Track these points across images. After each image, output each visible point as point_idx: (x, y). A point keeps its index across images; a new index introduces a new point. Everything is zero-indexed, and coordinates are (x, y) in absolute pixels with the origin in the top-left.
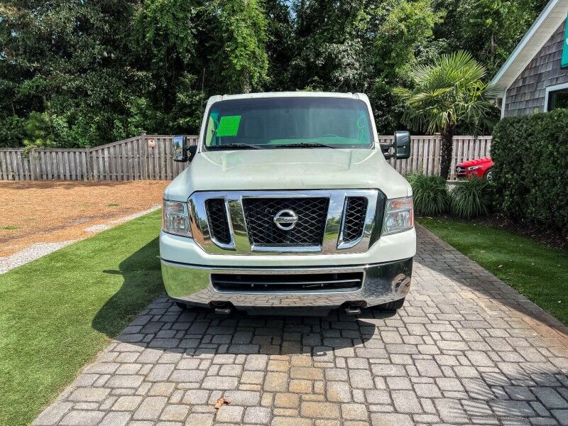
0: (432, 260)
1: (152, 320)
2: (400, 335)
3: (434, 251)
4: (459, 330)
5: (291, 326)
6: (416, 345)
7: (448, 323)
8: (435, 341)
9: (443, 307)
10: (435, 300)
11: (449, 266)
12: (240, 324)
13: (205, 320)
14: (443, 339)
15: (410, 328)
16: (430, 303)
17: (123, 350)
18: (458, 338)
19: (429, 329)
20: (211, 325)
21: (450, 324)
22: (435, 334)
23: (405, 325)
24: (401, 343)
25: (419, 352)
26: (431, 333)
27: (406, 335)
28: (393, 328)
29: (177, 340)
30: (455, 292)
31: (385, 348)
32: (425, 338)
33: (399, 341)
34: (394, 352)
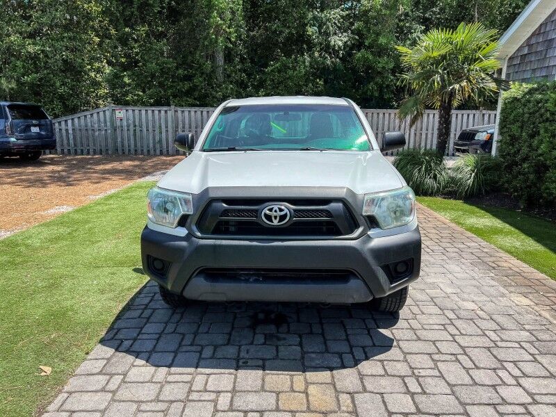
0: (457, 250)
1: (120, 349)
2: (464, 368)
3: (452, 239)
4: (538, 358)
5: (313, 355)
6: (494, 386)
7: (517, 345)
8: (516, 378)
9: (500, 319)
10: (484, 308)
11: (479, 258)
12: (243, 354)
13: (193, 348)
14: (525, 375)
15: (474, 353)
16: (481, 313)
18: (545, 373)
19: (499, 357)
20: (203, 356)
21: (522, 347)
22: (510, 366)
23: (464, 350)
24: (471, 382)
25: (503, 399)
26: (505, 364)
27: (472, 369)
28: (450, 357)
29: (156, 386)
30: (503, 295)
31: (453, 393)
32: (500, 373)
33: (467, 380)
34: (468, 401)
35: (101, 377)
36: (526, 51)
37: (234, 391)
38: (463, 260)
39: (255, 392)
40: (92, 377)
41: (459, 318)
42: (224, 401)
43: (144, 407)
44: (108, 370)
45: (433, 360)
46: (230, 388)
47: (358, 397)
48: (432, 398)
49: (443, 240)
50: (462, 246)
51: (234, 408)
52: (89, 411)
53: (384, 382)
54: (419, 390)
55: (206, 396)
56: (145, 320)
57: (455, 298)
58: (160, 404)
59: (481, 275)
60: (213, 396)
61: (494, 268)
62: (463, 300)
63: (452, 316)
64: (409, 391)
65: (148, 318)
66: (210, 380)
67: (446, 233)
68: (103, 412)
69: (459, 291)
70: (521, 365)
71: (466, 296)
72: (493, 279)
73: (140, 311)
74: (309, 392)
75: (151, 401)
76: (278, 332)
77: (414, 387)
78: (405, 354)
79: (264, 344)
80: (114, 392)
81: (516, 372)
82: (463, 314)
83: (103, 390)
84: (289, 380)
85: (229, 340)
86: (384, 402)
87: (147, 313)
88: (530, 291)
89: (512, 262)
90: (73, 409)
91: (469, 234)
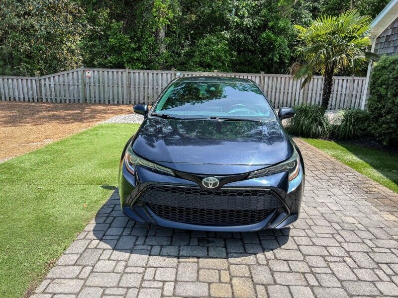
0: (339, 179)
1: (89, 247)
2: (350, 267)
3: (334, 170)
5: (235, 255)
7: (388, 251)
8: (389, 276)
9: (374, 231)
10: (361, 222)
11: (355, 184)
12: (182, 253)
13: (145, 247)
14: (396, 274)
15: (357, 256)
16: (359, 226)
17: (56, 291)
19: (375, 259)
20: (151, 253)
21: (392, 252)
22: (384, 267)
23: (349, 254)
24: (356, 279)
25: (380, 292)
26: (380, 265)
27: (356, 268)
28: (339, 258)
29: (117, 275)
30: (375, 213)
31: (343, 287)
32: (377, 271)
33: (353, 277)
34: (354, 293)
35: (75, 268)
36: (390, 33)
37: (176, 281)
38: (343, 186)
39: (192, 282)
40: (68, 268)
41: (343, 229)
42: (169, 288)
43: (107, 292)
44: (81, 262)
45: (326, 261)
46: (173, 278)
47: (271, 288)
48: (327, 290)
49: (327, 171)
50: (342, 175)
51: (176, 293)
52: (66, 294)
53: (289, 276)
54: (317, 284)
55: (155, 284)
56: (108, 225)
57: (339, 214)
58: (120, 289)
59: (357, 197)
60: (160, 284)
61: (367, 192)
62: (346, 216)
63: (338, 227)
64: (309, 284)
65: (111, 224)
66: (158, 271)
67: (329, 165)
68: (77, 294)
69: (342, 209)
70: (392, 266)
71: (347, 213)
72: (366, 200)
73: (105, 218)
74: (233, 283)
75: (113, 287)
76: (208, 237)
77: (313, 281)
78: (304, 256)
79: (198, 245)
80: (86, 280)
81: (390, 272)
82: (346, 226)
83: (77, 278)
84: (217, 274)
85: (171, 241)
86: (290, 293)
87: (110, 220)
88: (395, 210)
89: (379, 188)
90: (54, 292)
91: (347, 167)
